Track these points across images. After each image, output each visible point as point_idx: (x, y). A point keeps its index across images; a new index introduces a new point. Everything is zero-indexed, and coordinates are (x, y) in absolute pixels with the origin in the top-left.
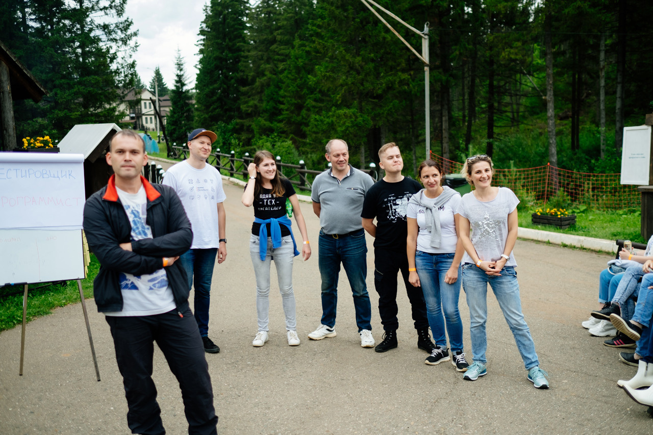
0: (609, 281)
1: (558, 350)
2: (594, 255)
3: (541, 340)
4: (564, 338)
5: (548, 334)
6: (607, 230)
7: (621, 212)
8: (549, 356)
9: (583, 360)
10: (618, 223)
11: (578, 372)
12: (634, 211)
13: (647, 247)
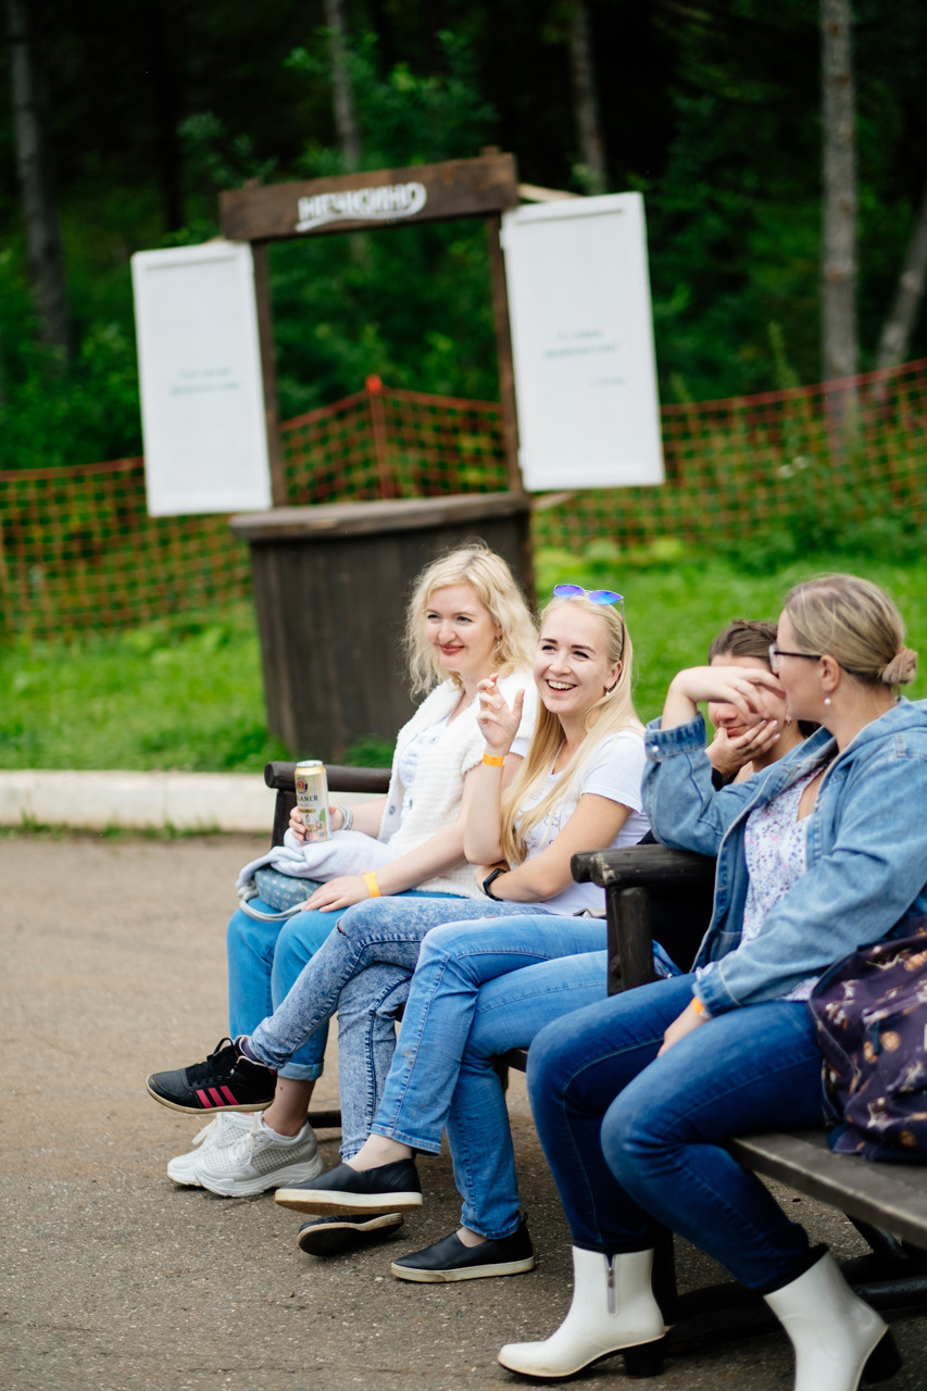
0: (271, 949)
1: (121, 1297)
2: (92, 851)
3: (28, 1269)
4: (124, 1239)
5: (47, 1236)
6: (112, 726)
7: (141, 638)
8: (93, 1330)
9: (240, 1316)
10: (152, 691)
11: (239, 1368)
12: (194, 630)
13: (392, 783)
